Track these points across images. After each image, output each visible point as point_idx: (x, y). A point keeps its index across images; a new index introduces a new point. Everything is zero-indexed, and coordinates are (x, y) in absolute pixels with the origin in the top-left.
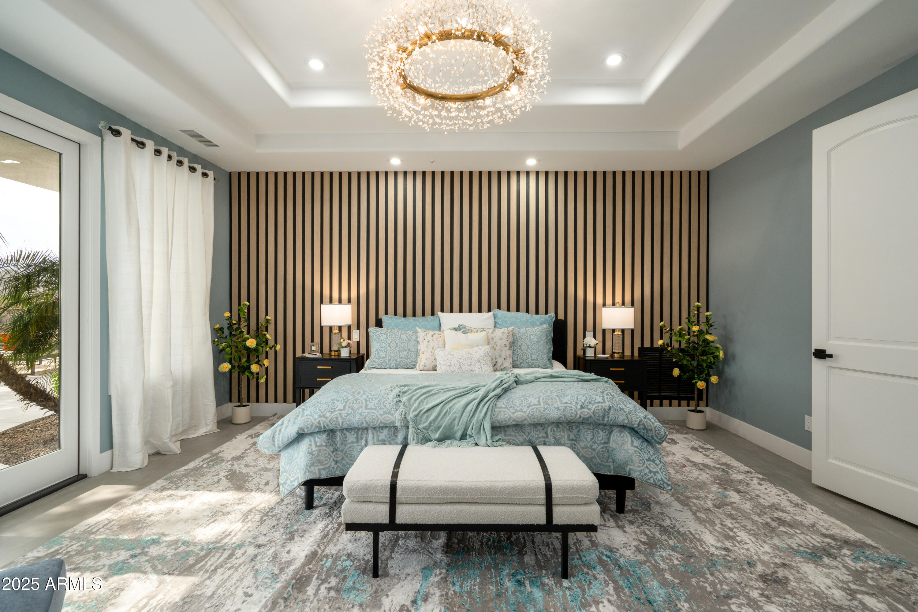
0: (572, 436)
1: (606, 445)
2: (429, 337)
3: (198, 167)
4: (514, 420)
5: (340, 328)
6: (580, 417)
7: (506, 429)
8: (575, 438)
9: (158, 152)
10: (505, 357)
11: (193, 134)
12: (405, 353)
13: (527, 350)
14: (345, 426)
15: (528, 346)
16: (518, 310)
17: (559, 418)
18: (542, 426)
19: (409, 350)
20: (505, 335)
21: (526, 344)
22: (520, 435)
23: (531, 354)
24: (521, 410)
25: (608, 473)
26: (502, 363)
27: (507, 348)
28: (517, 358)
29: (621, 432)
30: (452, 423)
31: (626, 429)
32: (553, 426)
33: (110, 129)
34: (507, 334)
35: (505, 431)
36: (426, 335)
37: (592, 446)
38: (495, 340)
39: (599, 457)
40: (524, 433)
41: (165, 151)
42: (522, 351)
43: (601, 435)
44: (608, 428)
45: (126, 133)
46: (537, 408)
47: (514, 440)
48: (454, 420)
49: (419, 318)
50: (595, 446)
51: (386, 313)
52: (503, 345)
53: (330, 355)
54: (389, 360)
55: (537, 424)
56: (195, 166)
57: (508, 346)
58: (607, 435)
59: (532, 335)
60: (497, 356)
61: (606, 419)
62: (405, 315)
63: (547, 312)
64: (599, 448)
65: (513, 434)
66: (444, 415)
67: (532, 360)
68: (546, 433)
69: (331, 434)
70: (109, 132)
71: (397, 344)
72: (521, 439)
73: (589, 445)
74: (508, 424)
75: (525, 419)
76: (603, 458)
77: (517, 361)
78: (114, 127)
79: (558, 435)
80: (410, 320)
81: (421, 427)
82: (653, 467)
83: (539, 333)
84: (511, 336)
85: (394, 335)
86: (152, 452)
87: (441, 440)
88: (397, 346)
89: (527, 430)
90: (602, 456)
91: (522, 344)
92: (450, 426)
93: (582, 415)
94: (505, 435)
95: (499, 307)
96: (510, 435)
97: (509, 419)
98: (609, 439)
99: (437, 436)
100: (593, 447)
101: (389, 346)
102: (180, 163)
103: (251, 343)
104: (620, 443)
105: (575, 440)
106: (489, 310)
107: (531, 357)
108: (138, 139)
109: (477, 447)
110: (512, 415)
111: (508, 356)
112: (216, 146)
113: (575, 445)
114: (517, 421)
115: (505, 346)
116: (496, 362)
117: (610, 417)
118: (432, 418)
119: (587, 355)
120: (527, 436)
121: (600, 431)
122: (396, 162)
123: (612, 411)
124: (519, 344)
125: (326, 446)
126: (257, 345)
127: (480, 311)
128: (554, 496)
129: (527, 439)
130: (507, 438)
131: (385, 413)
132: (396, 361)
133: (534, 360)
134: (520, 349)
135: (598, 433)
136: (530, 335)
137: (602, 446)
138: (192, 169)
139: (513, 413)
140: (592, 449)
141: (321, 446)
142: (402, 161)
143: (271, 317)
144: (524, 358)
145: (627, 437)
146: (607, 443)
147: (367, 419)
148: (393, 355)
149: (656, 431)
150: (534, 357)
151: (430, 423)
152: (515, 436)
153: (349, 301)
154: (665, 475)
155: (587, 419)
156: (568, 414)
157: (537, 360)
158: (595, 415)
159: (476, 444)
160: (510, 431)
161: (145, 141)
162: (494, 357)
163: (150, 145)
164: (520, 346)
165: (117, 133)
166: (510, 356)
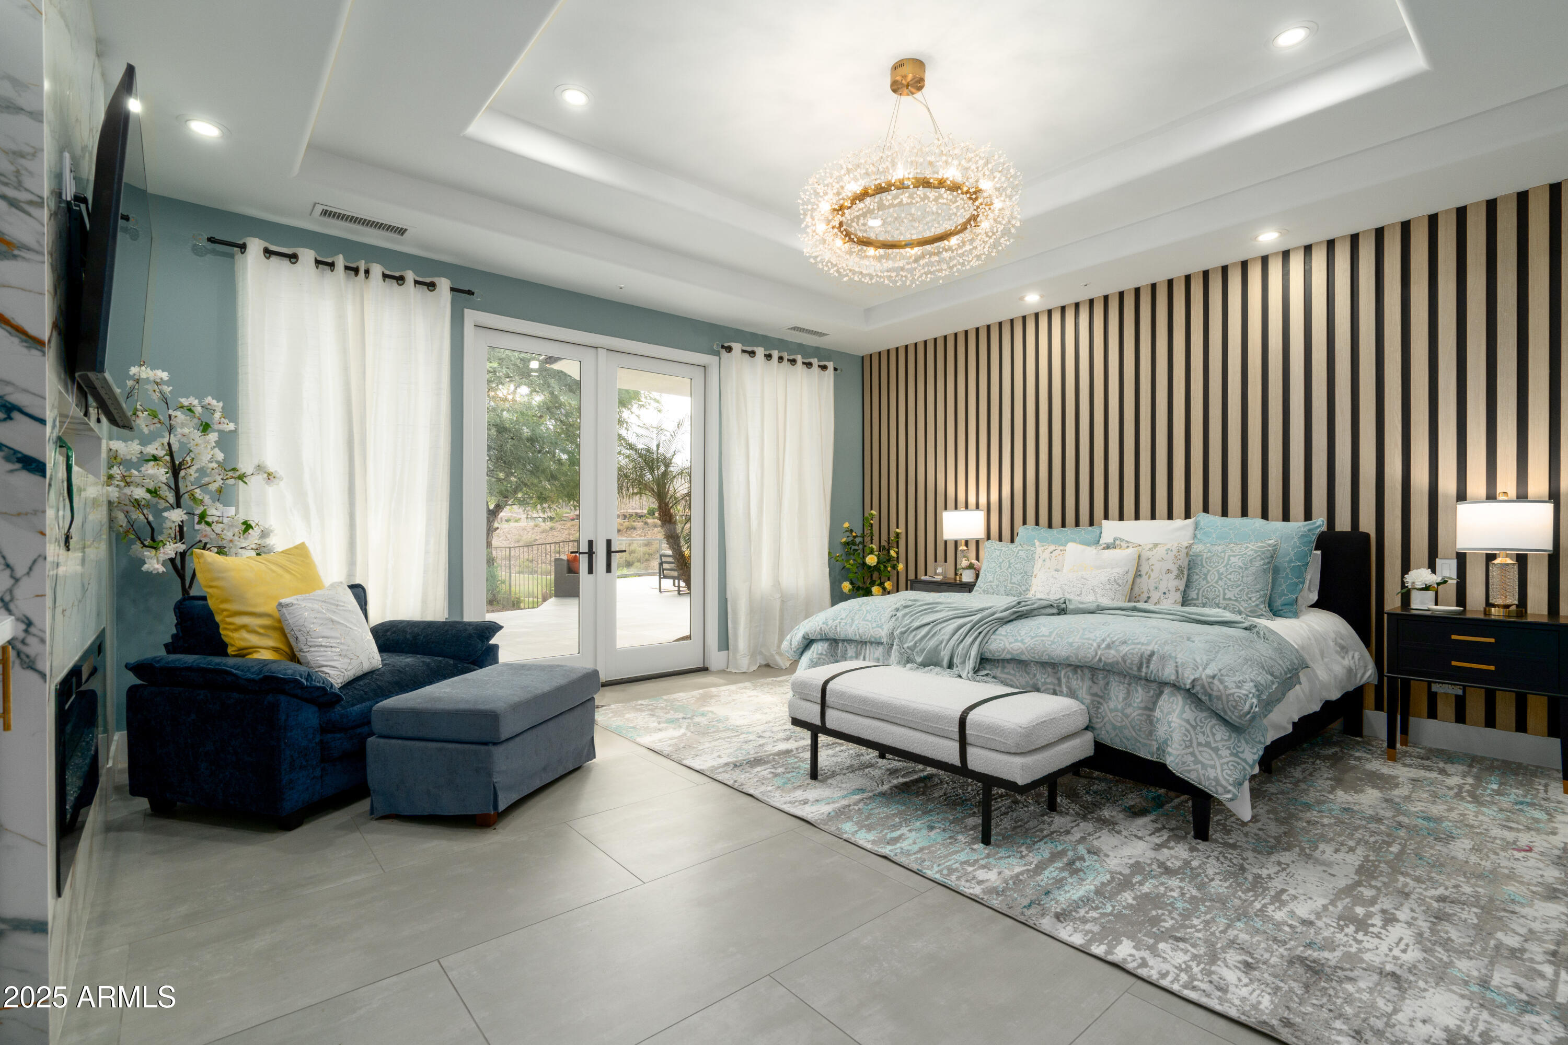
0: (1096, 689)
1: (1148, 712)
2: (1046, 555)
3: (815, 361)
4: (1009, 652)
5: (966, 543)
6: (1100, 660)
7: (1006, 665)
8: (1100, 694)
9: (769, 357)
10: (1165, 591)
11: (796, 329)
12: (1019, 577)
13: (1217, 582)
14: (842, 637)
15: (1220, 574)
16: (1244, 513)
17: (1068, 658)
18: (1054, 668)
19: (1026, 573)
20: (1171, 555)
21: (1218, 571)
22: (1021, 676)
23: (1224, 590)
24: (1022, 641)
25: (1149, 758)
27: (1172, 576)
28: (1198, 594)
29: (1173, 694)
30: (938, 646)
31: (1182, 692)
32: (1069, 669)
33: (723, 347)
34: (1175, 552)
35: (1004, 667)
36: (1043, 551)
37: (1124, 709)
38: (1151, 562)
39: (1133, 728)
40: (1028, 674)
41: (775, 354)
42: (1208, 582)
43: (1140, 695)
44: (1154, 686)
45: (737, 347)
46: (1042, 641)
47: (1011, 680)
48: (941, 642)
49: (1070, 530)
50: (1128, 711)
51: (1024, 523)
52: (1164, 571)
53: (955, 580)
54: (997, 586)
55: (1047, 663)
56: (812, 360)
57: (1176, 572)
58: (1152, 697)
59: (1235, 556)
60: (1152, 588)
61: (1144, 670)
62: (1050, 526)
63: (1308, 516)
64: (1135, 714)
65: (1012, 672)
66: (933, 636)
67: (1224, 599)
68: (1059, 679)
69: (834, 644)
70: (724, 350)
71: (1010, 564)
72: (1023, 681)
73: (1120, 707)
74: (1002, 657)
75: (1022, 653)
76: (1140, 730)
77: (1197, 599)
78: (726, 345)
79: (1075, 683)
80: (1056, 532)
81: (906, 646)
82: (1207, 756)
83: (1251, 553)
84: (1183, 555)
85: (1009, 552)
86: (764, 663)
87: (924, 665)
88: (1010, 567)
89: (1034, 669)
90: (1137, 727)
91: (1209, 571)
92: (936, 650)
93: (1103, 658)
94: (1002, 672)
95: (1206, 509)
96: (1008, 673)
97: (1004, 650)
98: (1155, 703)
99: (919, 660)
100: (1126, 711)
101: (1000, 566)
102: (793, 362)
103: (871, 560)
104: (1165, 711)
105: (1101, 697)
106: (1188, 515)
107: (1225, 594)
108: (749, 349)
109: (959, 679)
110: (1007, 645)
111: (1172, 589)
112: (826, 335)
113: (1099, 703)
114: (1012, 654)
115: (1169, 571)
116: (1149, 598)
117: (1151, 666)
118: (919, 637)
119: (1413, 606)
120: (1031, 679)
121: (1139, 689)
122: (1033, 300)
123: (1154, 658)
124: (1205, 570)
125: (826, 655)
126: (878, 563)
127: (1170, 517)
128: (967, 732)
129: (1031, 682)
130: (1004, 676)
131: (878, 626)
132: (1006, 587)
133: (1230, 599)
134: (1204, 579)
135: (1137, 691)
136: (1230, 556)
137: (1140, 712)
138: (809, 365)
139: (1010, 643)
140: (1123, 713)
141: (821, 654)
142: (1042, 296)
143: (901, 530)
144: (1211, 596)
145: (1177, 704)
146: (1152, 710)
147: (860, 631)
148: (1002, 579)
149: (1228, 702)
150: (1229, 595)
151: (916, 643)
152: (1014, 675)
153: (977, 507)
154: (1229, 776)
155: (1112, 664)
156: (1081, 654)
157: (1236, 600)
158: (1125, 662)
159: (960, 676)
160: (1010, 668)
161: (755, 349)
162: (1145, 589)
163: (760, 352)
164: (1206, 575)
165: (729, 349)
166: (1177, 590)
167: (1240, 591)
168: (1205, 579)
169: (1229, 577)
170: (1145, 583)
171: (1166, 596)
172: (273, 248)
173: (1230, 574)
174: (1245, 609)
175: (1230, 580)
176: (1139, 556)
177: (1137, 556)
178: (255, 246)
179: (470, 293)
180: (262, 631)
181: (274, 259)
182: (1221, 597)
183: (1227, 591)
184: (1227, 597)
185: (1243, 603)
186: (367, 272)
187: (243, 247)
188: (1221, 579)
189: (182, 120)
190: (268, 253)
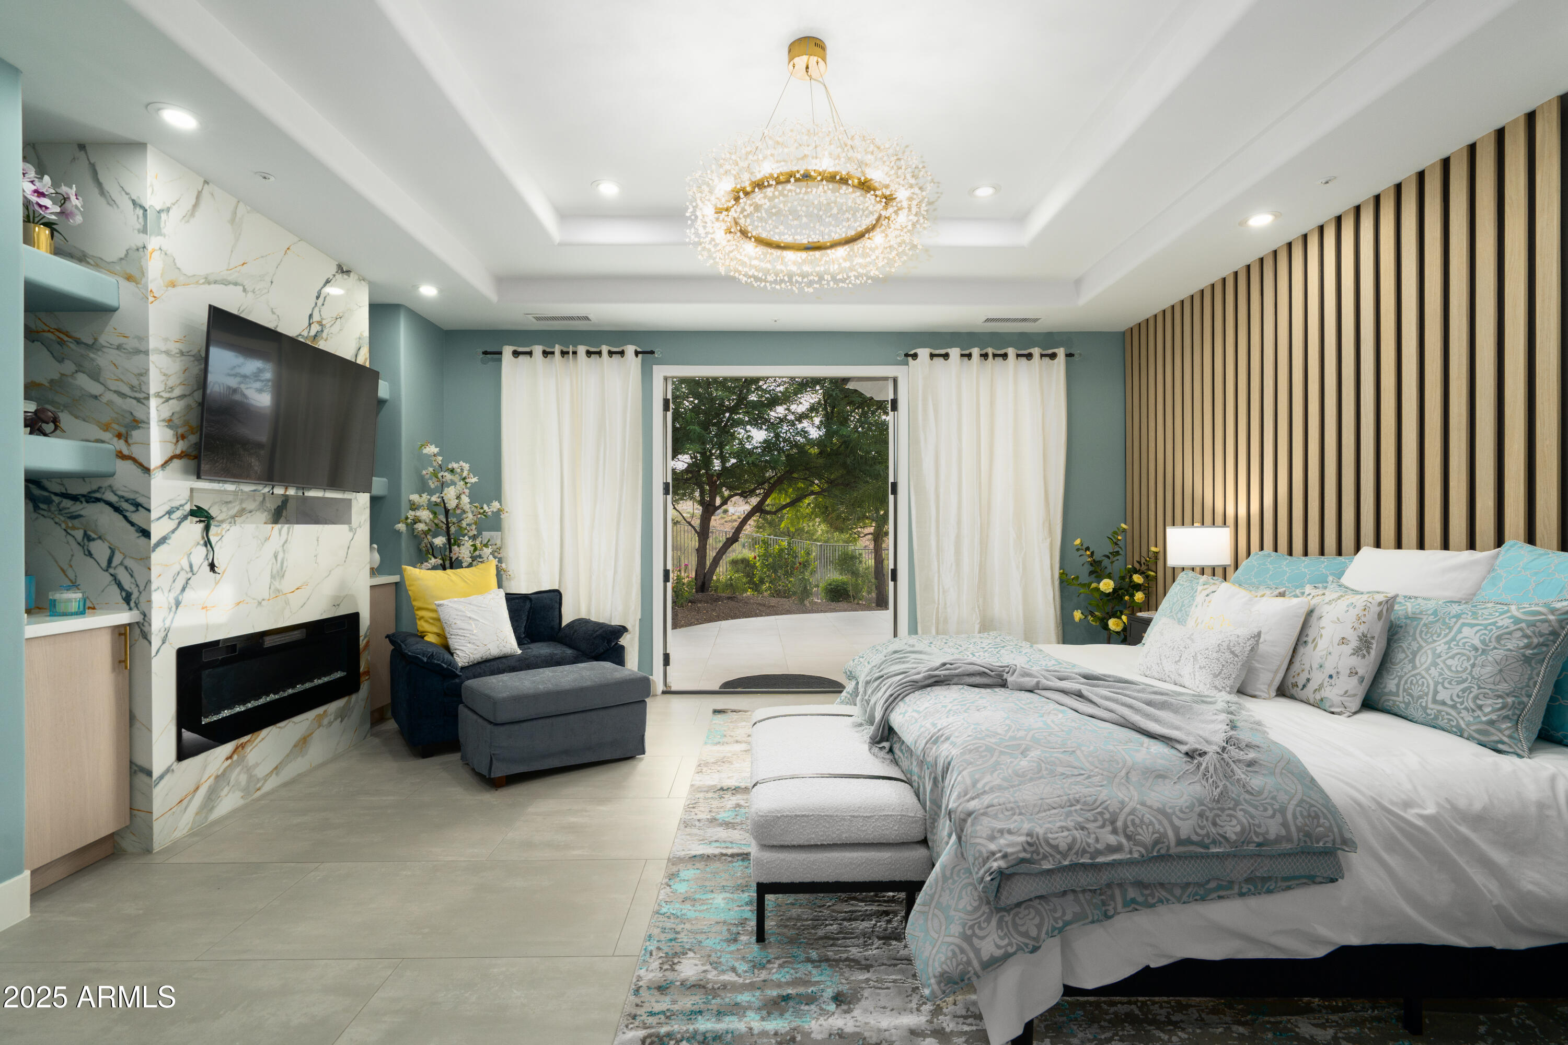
3: (1036, 351)
10: (1333, 672)
13: (1427, 670)
15: (1437, 656)
20: (1353, 613)
21: (1435, 650)
23: (1436, 684)
26: (1321, 686)
27: (1348, 649)
28: (1398, 685)
33: (903, 355)
38: (1321, 623)
41: (976, 352)
42: (1415, 667)
45: (920, 352)
52: (1337, 639)
57: (1354, 643)
60: (1315, 666)
67: (1435, 701)
70: (907, 358)
78: (905, 352)
84: (1371, 616)
91: (1420, 647)
107: (1436, 692)
108: (940, 352)
111: (1345, 672)
112: (1033, 319)
115: (1343, 641)
116: (1311, 680)
124: (1415, 646)
133: (1444, 703)
134: (1410, 662)
138: (1026, 356)
144: (1416, 692)
150: (1443, 695)
157: (1454, 707)
161: (949, 350)
162: (1307, 667)
163: (955, 353)
164: (1415, 654)
165: (915, 356)
166: (1353, 673)
167: (1464, 691)
168: (1412, 661)
169: (1449, 662)
170: (1312, 656)
171: (1333, 681)
172: (520, 349)
173: (1453, 657)
174: (1468, 724)
175: (1449, 668)
176: (1310, 613)
177: (1303, 611)
178: (507, 351)
179: (652, 352)
180: (431, 621)
181: (521, 358)
182: (1430, 696)
183: (1440, 687)
184: (1439, 697)
185: (1464, 713)
186: (575, 353)
187: (500, 353)
188: (1435, 664)
189: (416, 287)
190: (516, 354)
